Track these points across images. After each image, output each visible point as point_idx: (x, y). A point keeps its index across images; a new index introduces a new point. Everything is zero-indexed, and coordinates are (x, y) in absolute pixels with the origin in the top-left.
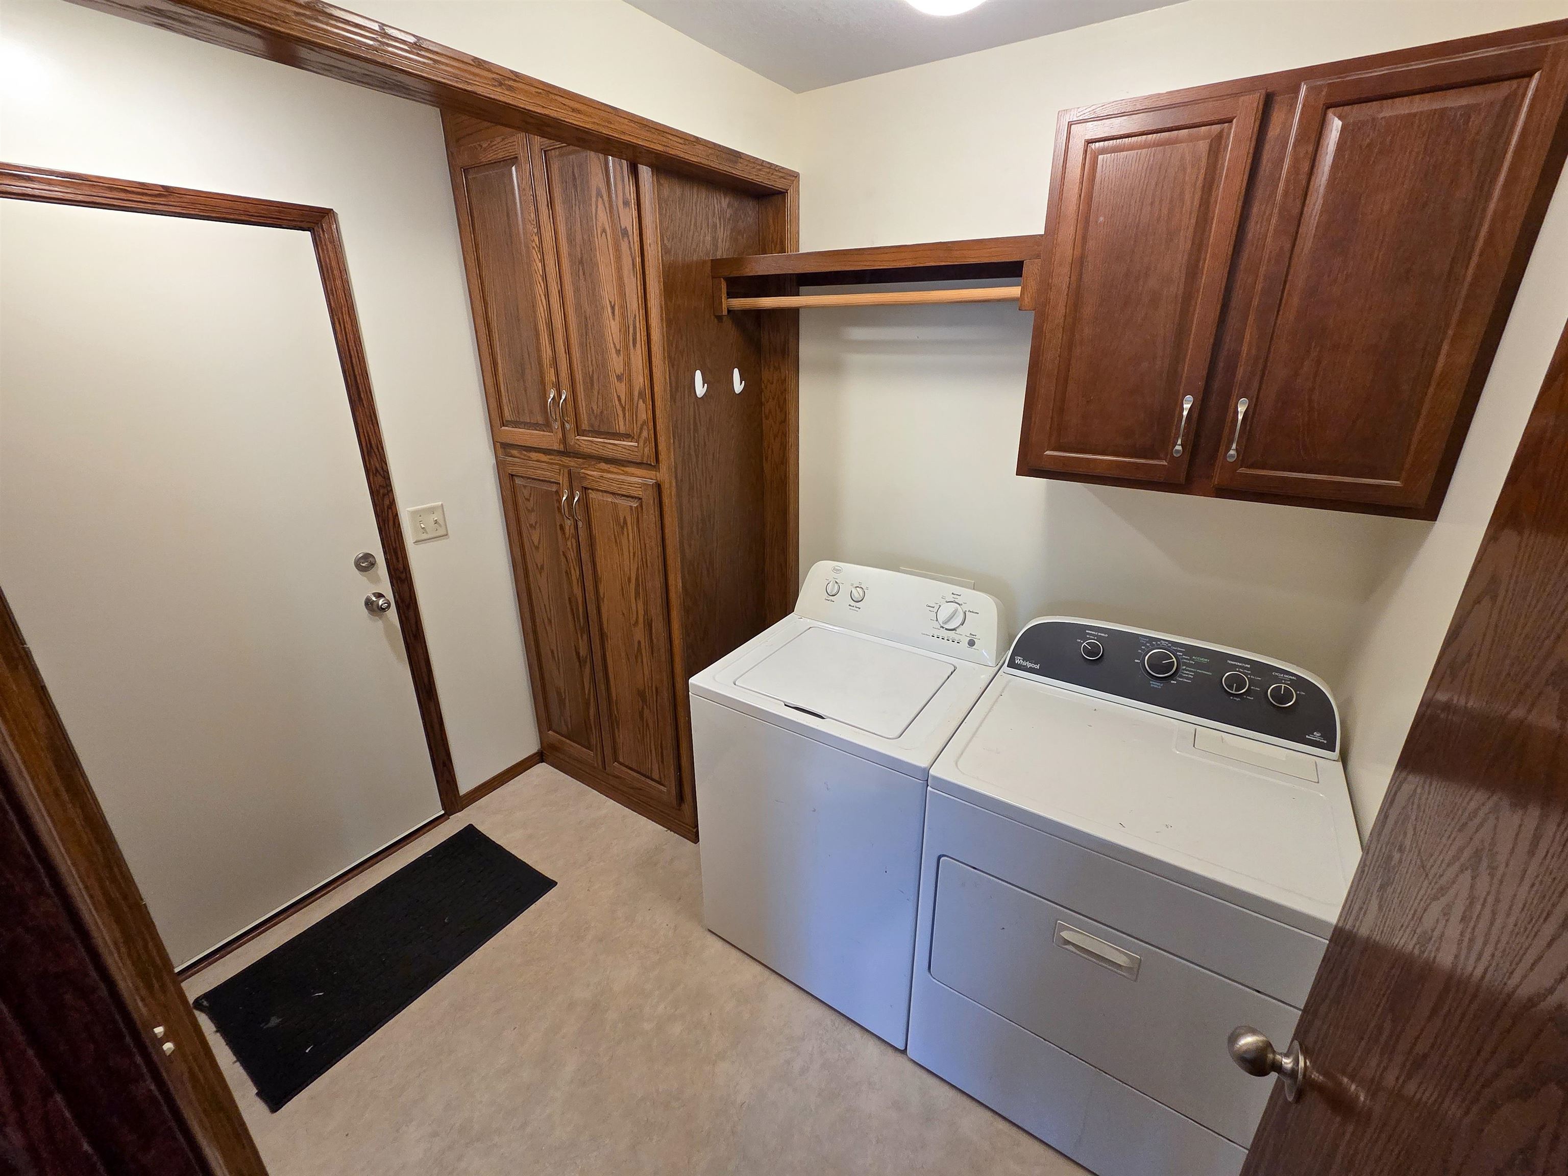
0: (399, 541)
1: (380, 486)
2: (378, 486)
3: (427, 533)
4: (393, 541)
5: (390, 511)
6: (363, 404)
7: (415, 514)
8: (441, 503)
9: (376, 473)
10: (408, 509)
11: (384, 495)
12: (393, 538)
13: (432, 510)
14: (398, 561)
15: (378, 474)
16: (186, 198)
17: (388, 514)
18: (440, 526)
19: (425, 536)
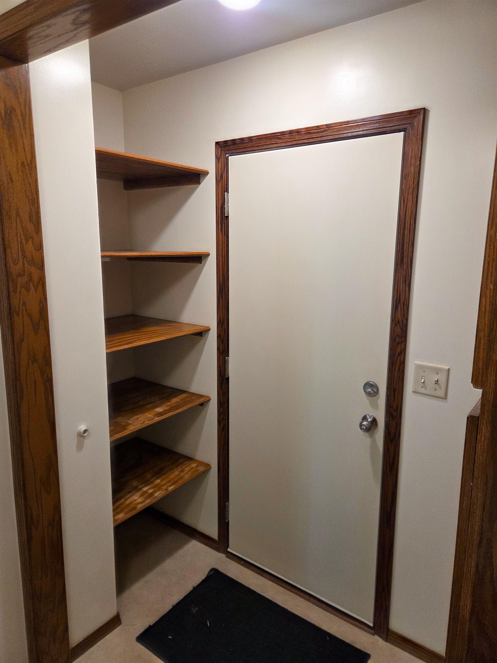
0: (399, 385)
1: (398, 335)
2: (396, 335)
3: (426, 389)
4: (395, 382)
5: (399, 357)
6: (403, 267)
7: (419, 367)
8: (448, 368)
9: (397, 324)
10: (416, 362)
11: (398, 343)
12: (395, 380)
13: (437, 371)
14: (394, 401)
15: (398, 325)
16: (335, 129)
17: (397, 359)
18: (440, 388)
19: (423, 390)
